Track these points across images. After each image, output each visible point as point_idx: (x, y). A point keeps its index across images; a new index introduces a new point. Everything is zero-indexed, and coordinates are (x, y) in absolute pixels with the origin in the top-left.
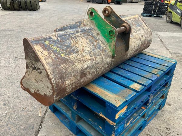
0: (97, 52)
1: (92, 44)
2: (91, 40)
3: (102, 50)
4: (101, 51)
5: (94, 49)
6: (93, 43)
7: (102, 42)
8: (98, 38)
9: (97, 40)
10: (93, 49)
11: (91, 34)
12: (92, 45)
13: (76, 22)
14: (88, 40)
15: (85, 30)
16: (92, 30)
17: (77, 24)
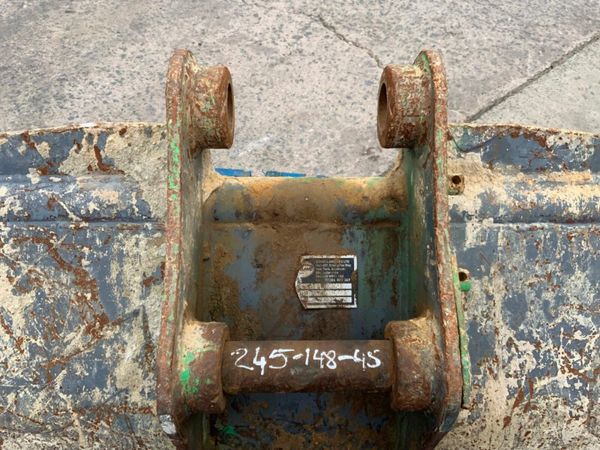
0: (38, 406)
1: (39, 342)
2: (61, 303)
3: (93, 413)
4: (78, 410)
5: (19, 382)
6: (52, 332)
7: (148, 347)
8: (136, 303)
9: (119, 322)
10: (19, 374)
11: (95, 262)
12: (34, 350)
13: (25, 136)
14: (29, 299)
15: (65, 216)
16: (135, 231)
17: (31, 147)
